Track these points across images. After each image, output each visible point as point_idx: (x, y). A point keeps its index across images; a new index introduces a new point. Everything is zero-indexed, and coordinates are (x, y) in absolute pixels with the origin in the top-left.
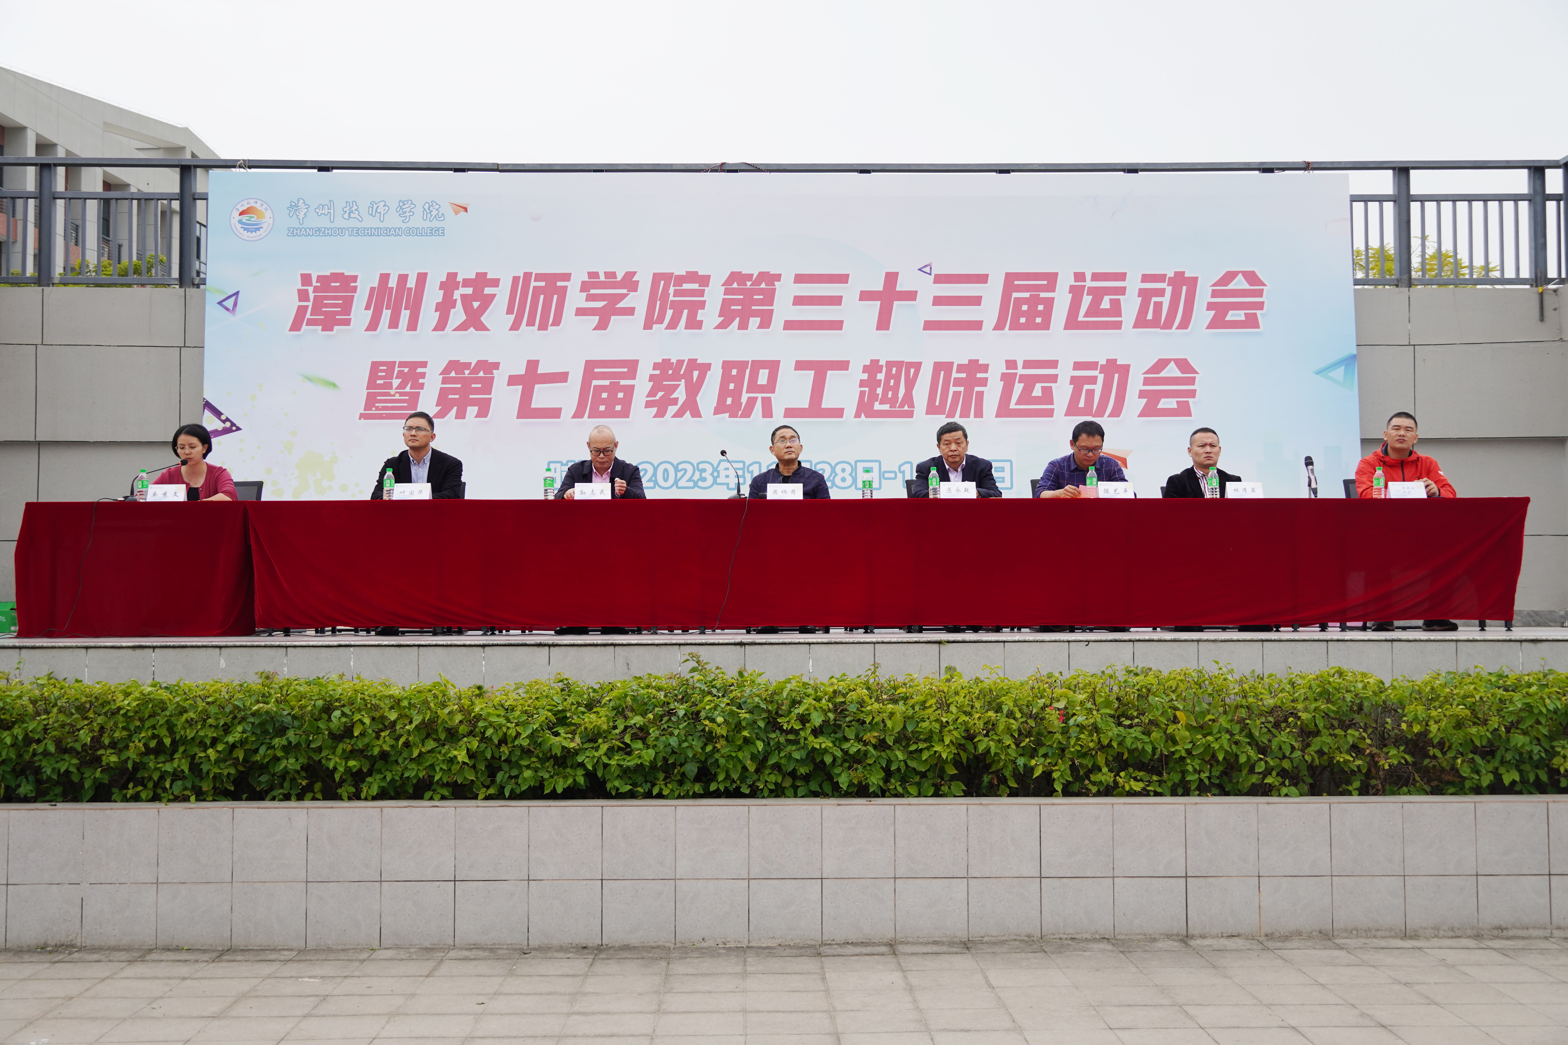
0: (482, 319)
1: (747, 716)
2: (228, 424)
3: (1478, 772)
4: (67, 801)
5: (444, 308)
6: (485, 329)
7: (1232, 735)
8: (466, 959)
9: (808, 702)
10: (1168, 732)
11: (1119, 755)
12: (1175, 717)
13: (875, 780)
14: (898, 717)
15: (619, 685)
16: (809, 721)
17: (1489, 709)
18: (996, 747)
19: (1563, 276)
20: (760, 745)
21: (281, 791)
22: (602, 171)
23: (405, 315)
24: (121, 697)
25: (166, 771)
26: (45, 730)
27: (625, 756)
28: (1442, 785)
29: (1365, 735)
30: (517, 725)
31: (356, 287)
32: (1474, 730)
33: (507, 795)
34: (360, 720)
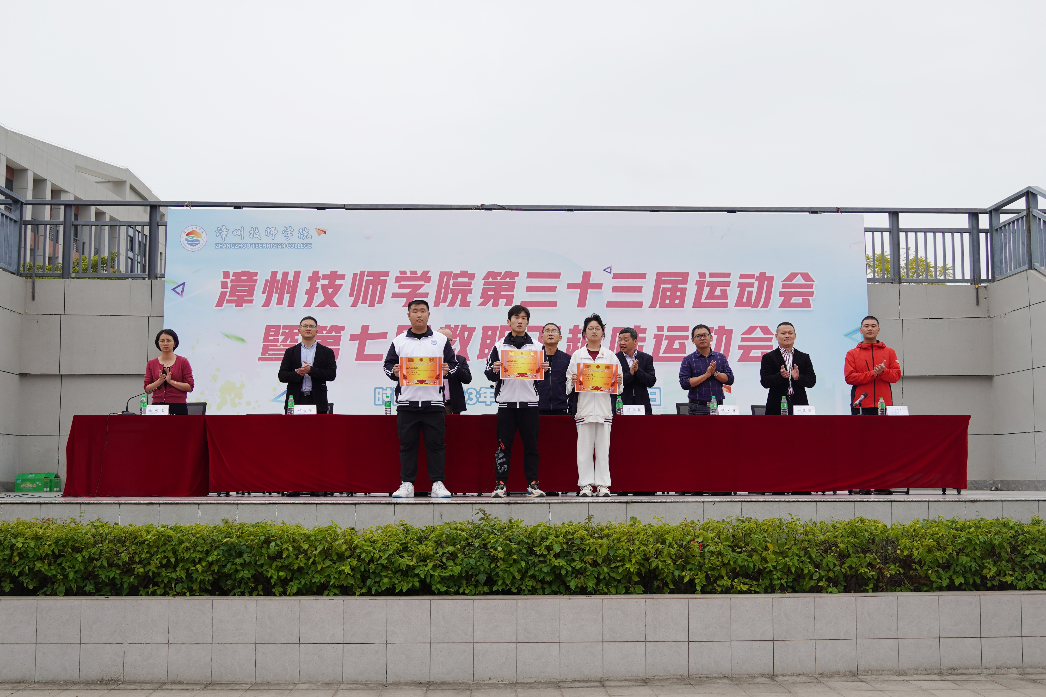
0: (334, 299)
1: (516, 546)
3: (941, 578)
4: (113, 595)
5: (311, 293)
6: (336, 305)
7: (800, 557)
8: (351, 689)
9: (552, 538)
10: (763, 555)
11: (735, 569)
12: (766, 546)
13: (591, 584)
14: (605, 547)
15: (438, 528)
16: (552, 550)
17: (947, 541)
18: (662, 565)
19: (990, 278)
20: (523, 564)
21: (239, 590)
23: (287, 297)
24: (145, 534)
25: (172, 578)
26: (101, 553)
27: (443, 570)
28: (920, 586)
29: (876, 557)
30: (379, 551)
31: (257, 279)
32: (938, 554)
33: (373, 592)
34: (286, 548)
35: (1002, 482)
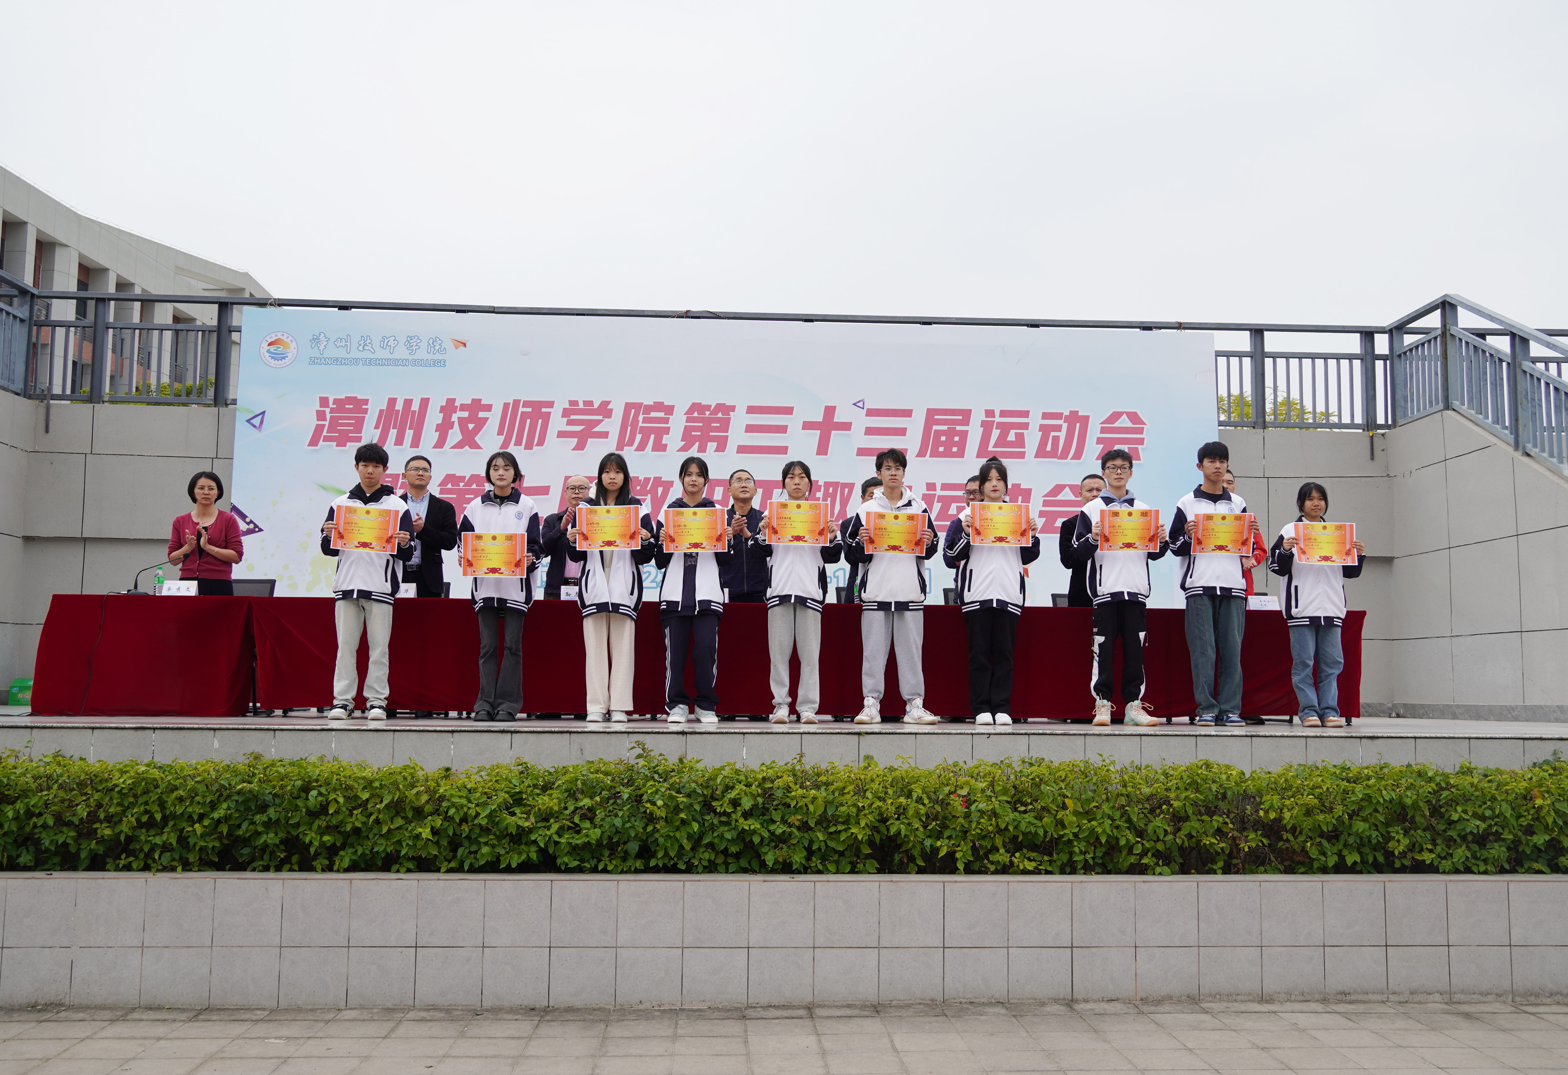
0: (476, 439)
1: (685, 800)
2: (252, 526)
3: (1324, 854)
4: (65, 870)
5: (443, 429)
6: (479, 447)
7: (1113, 820)
8: (423, 1020)
9: (740, 787)
10: (1058, 817)
11: (1015, 837)
12: (1064, 803)
13: (798, 858)
14: (820, 801)
15: (571, 770)
16: (740, 805)
17: (1335, 798)
18: (906, 830)
19: (1390, 422)
20: (695, 826)
21: (261, 863)
22: (584, 315)
23: (409, 434)
24: (117, 775)
25: (155, 844)
26: (46, 805)
27: (574, 835)
28: (1294, 865)
29: (1228, 820)
30: (477, 805)
31: (367, 409)
32: (1321, 817)
33: (466, 868)
34: (335, 800)
35: (1405, 705)
